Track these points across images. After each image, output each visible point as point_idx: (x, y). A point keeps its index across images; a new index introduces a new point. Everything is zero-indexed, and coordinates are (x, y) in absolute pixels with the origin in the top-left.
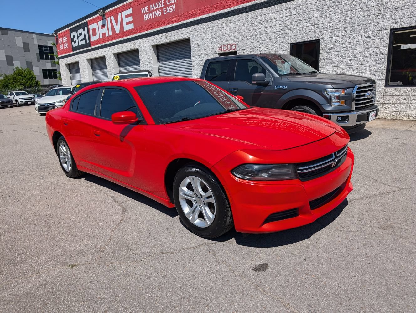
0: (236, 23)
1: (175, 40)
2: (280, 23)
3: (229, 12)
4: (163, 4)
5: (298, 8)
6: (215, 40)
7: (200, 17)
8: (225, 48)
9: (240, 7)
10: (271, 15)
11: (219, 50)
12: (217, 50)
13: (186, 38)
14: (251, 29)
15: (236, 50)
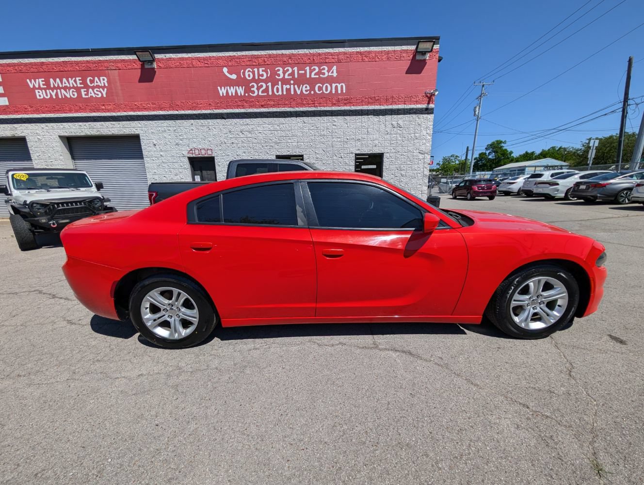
0: (210, 127)
1: (110, 133)
2: (264, 135)
3: (199, 114)
4: (80, 84)
5: (281, 126)
6: (181, 142)
7: (155, 112)
8: (197, 152)
9: (215, 112)
10: (253, 126)
11: (188, 153)
12: (185, 153)
13: (132, 134)
14: (231, 136)
15: (213, 155)
